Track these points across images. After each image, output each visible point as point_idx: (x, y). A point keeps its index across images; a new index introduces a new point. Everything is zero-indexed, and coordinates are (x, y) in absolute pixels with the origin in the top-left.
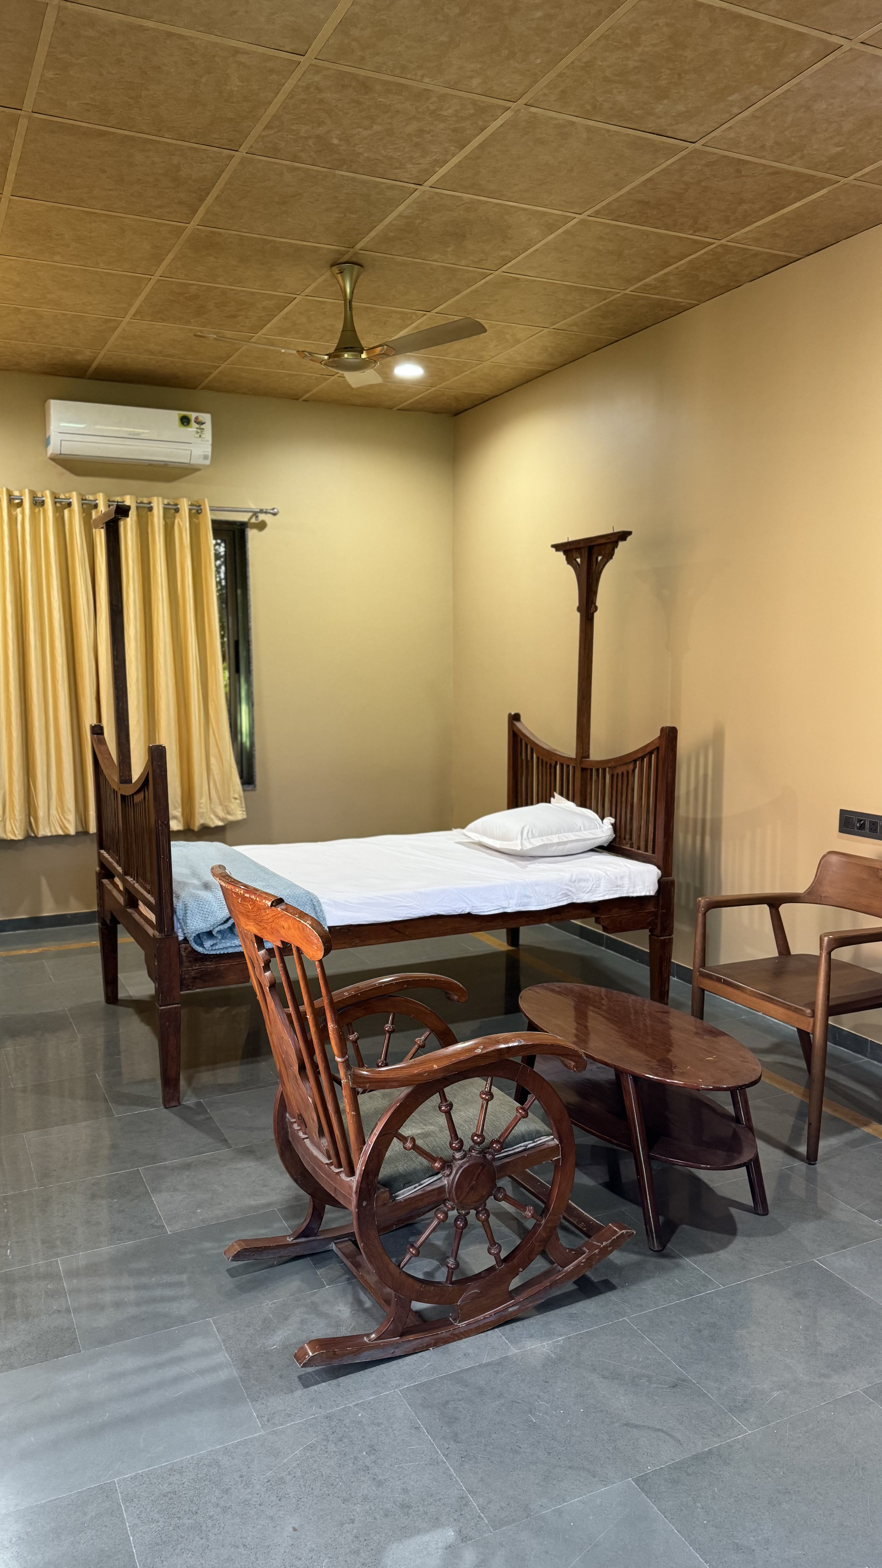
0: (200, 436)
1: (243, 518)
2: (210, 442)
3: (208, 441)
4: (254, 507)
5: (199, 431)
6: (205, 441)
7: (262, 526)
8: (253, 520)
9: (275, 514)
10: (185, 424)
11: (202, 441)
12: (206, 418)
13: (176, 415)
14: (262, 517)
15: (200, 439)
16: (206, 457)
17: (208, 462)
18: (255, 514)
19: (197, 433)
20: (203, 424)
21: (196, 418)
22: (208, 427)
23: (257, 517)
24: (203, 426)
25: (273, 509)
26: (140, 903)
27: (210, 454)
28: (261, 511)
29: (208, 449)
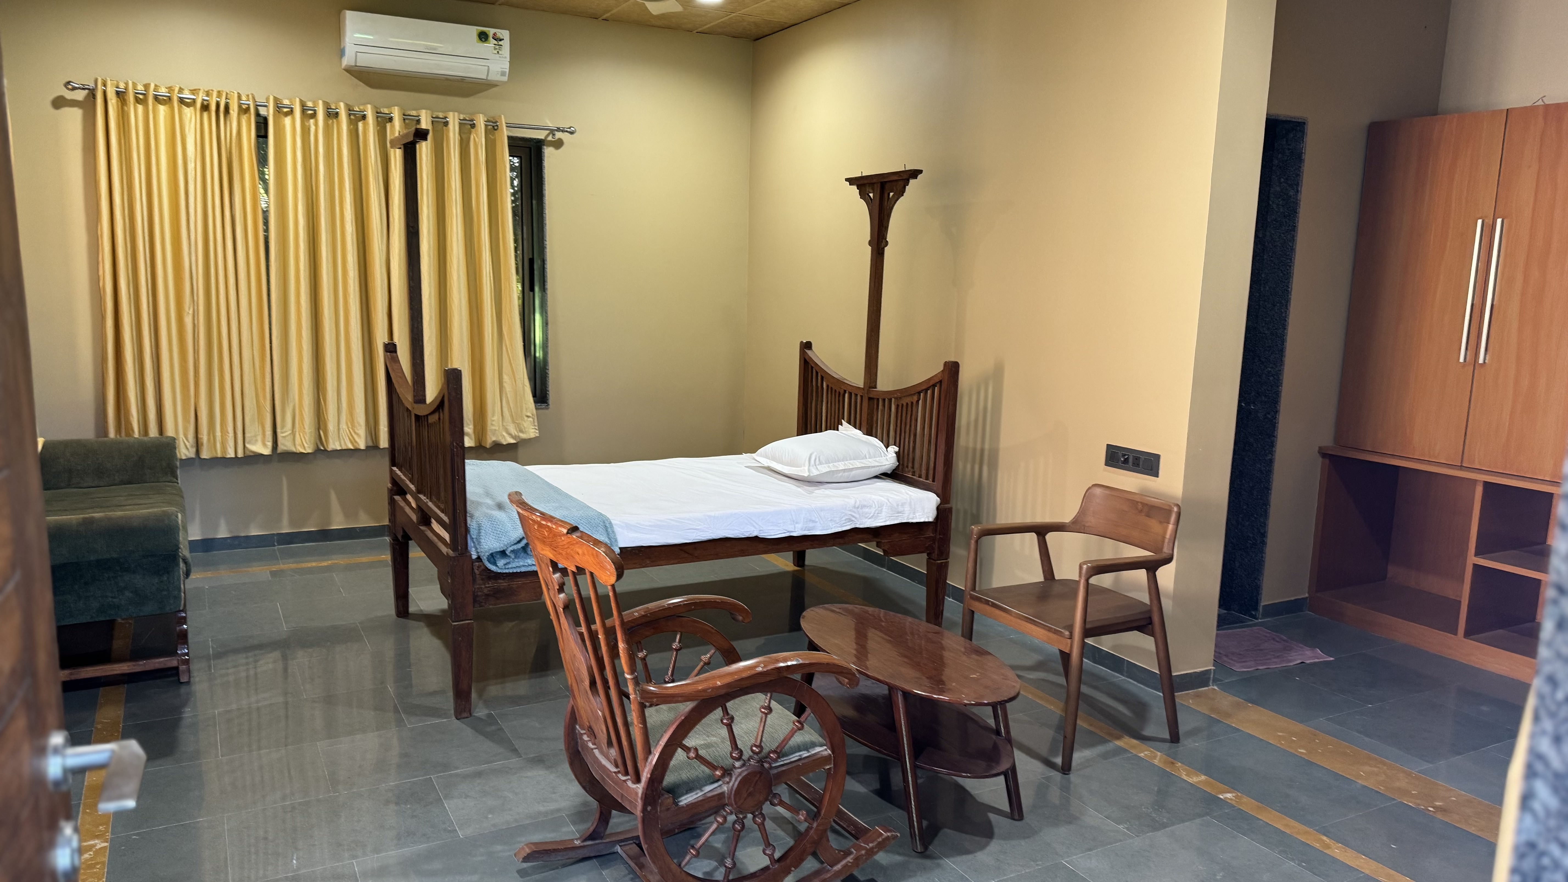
0: (498, 52)
1: (540, 135)
2: (508, 59)
3: (506, 58)
4: (551, 124)
5: (497, 47)
6: (503, 57)
7: (559, 144)
8: (550, 138)
9: (572, 133)
10: (483, 40)
11: (500, 57)
12: (505, 34)
13: (474, 30)
14: (559, 135)
15: (498, 55)
16: (503, 74)
17: (505, 79)
18: (552, 132)
19: (495, 49)
20: (501, 40)
21: (495, 34)
22: (506, 44)
23: (554, 135)
24: (500, 43)
25: (570, 128)
26: (433, 521)
27: (507, 71)
28: (559, 130)
29: (506, 66)
